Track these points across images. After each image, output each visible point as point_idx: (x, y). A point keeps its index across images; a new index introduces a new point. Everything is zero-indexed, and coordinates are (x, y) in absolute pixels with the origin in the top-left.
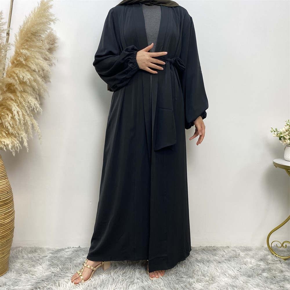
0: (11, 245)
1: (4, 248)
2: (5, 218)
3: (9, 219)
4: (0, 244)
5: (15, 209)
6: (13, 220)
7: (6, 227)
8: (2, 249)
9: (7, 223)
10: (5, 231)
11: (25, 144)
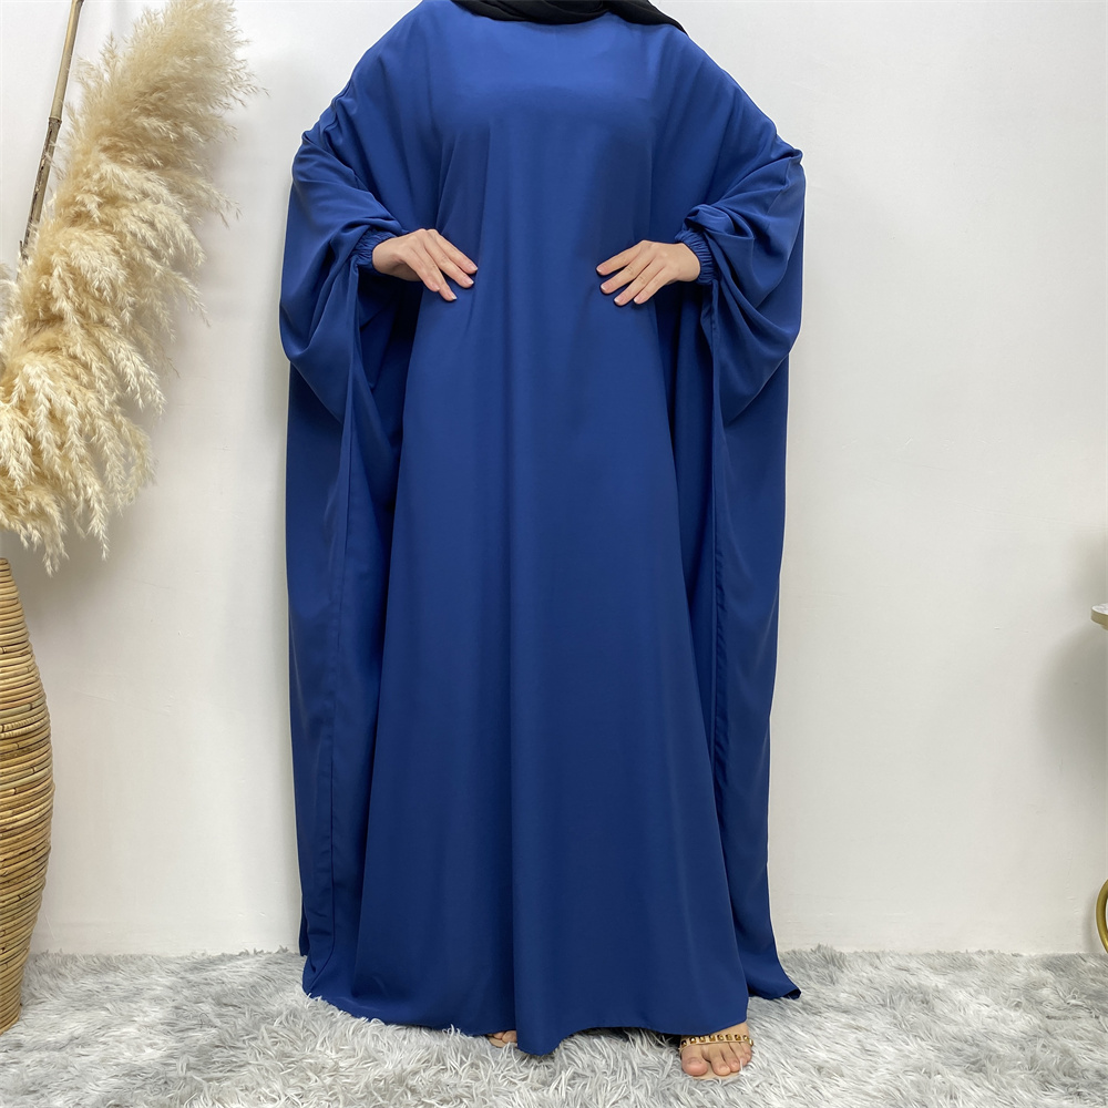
1: (8, 925)
2: (19, 806)
3: (33, 811)
5: (55, 778)
6: (45, 818)
7: (17, 841)
9: (26, 827)
10: (17, 859)
11: (98, 525)
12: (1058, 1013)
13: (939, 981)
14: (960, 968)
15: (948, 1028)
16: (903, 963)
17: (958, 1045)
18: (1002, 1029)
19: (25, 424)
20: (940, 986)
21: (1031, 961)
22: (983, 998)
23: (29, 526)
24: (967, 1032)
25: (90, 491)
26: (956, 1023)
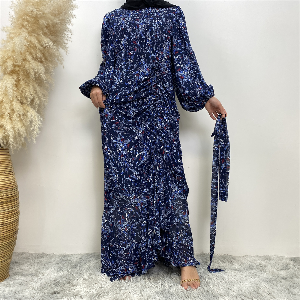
1: (4, 251)
2: (8, 217)
3: (13, 219)
4: (1, 245)
7: (7, 227)
8: (2, 252)
10: (7, 232)
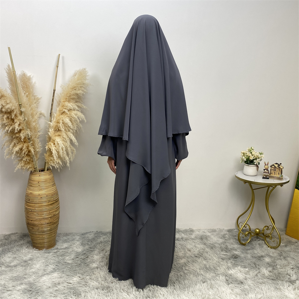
0: (57, 229)
5: (60, 206)
9: (57, 214)
11: (68, 165)
12: (228, 239)
13: (209, 234)
14: (213, 232)
15: (209, 242)
16: (204, 231)
17: (210, 245)
18: (218, 242)
19: (56, 149)
20: (209, 235)
21: (226, 230)
22: (216, 237)
23: (56, 165)
24: (212, 243)
25: (67, 159)
26: (210, 241)
